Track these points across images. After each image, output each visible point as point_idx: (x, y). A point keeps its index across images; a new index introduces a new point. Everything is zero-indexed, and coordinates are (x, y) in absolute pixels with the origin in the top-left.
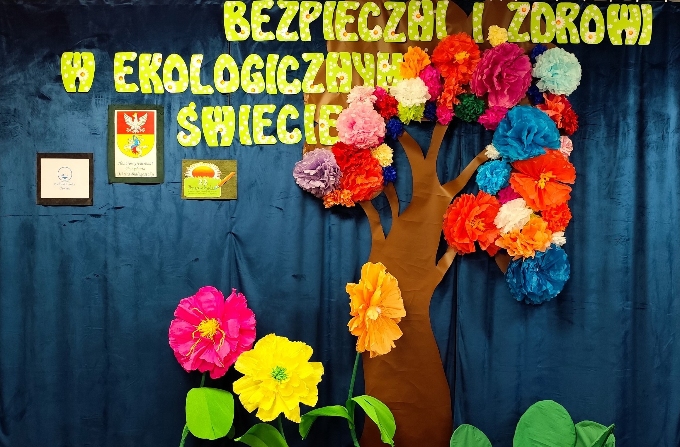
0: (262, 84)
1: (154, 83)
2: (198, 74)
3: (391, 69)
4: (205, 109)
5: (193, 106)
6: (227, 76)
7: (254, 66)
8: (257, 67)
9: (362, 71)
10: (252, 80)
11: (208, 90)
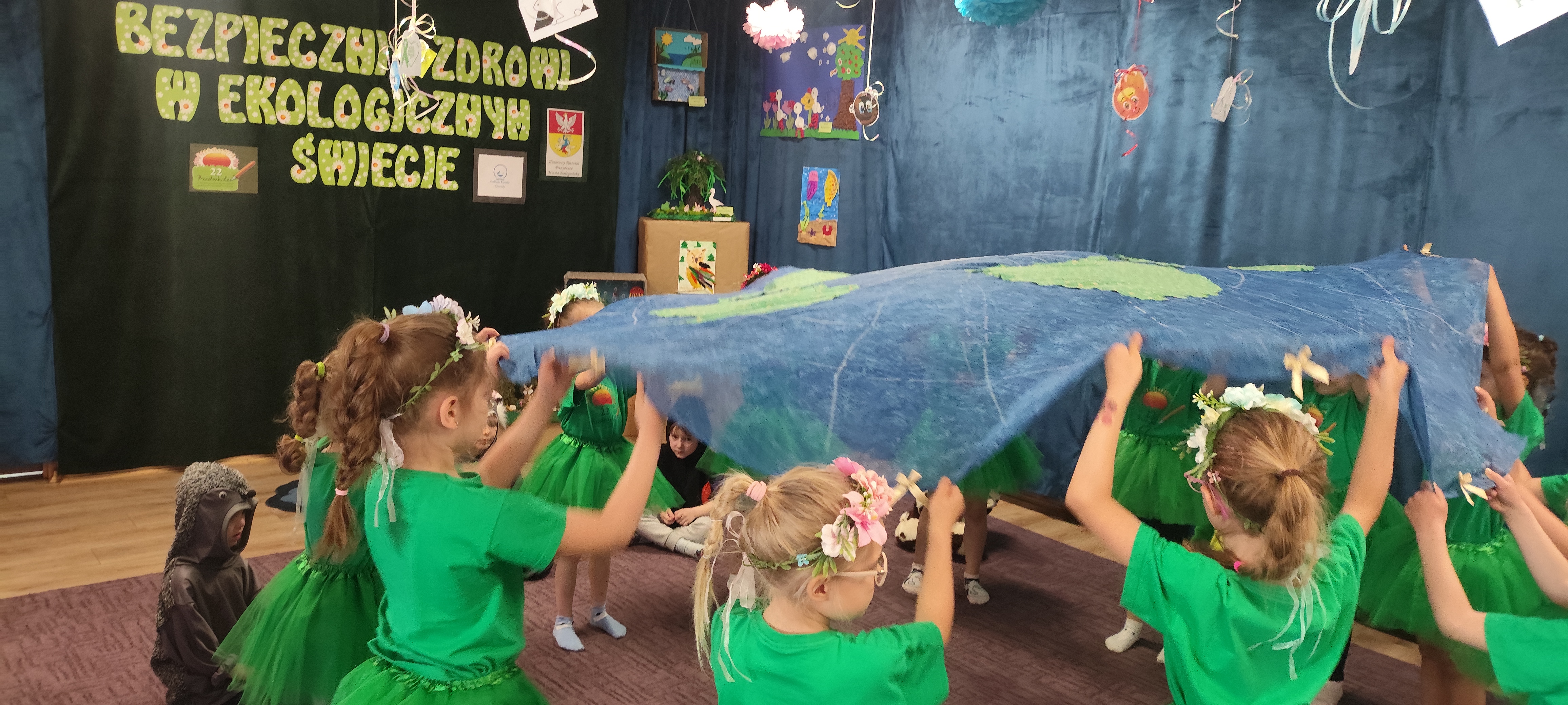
0: (387, 122)
1: (265, 111)
2: (316, 104)
3: (519, 115)
4: (323, 142)
5: (310, 137)
6: (348, 109)
7: (379, 100)
8: (381, 103)
9: (492, 116)
10: (376, 116)
11: (328, 124)
